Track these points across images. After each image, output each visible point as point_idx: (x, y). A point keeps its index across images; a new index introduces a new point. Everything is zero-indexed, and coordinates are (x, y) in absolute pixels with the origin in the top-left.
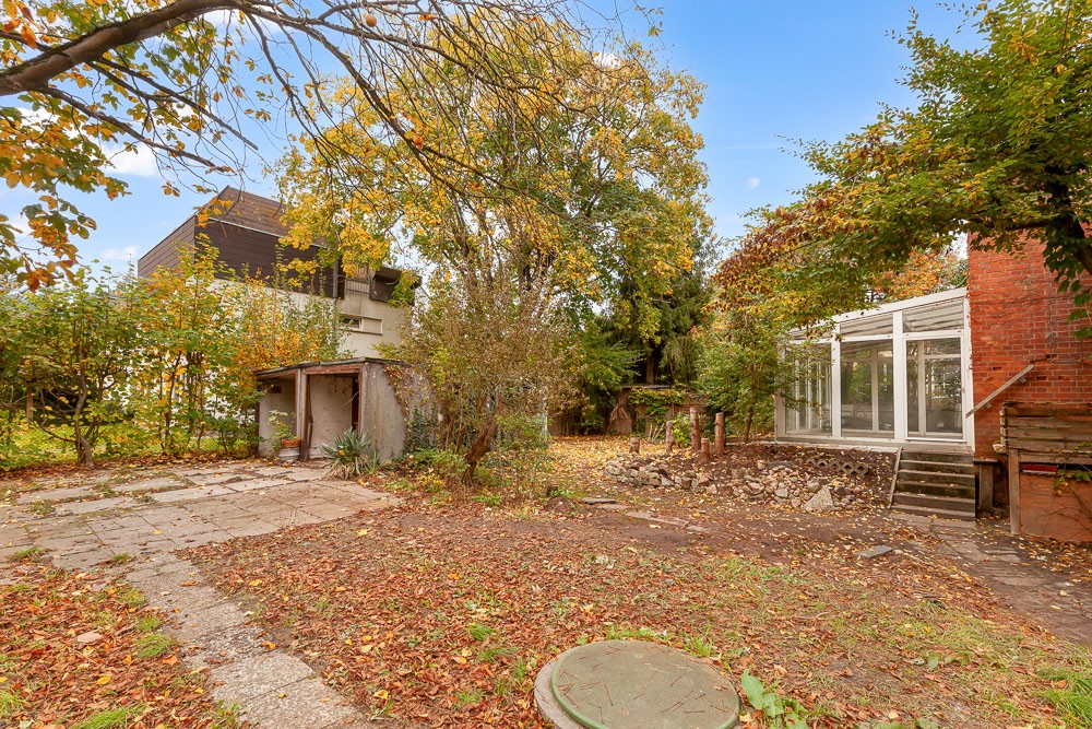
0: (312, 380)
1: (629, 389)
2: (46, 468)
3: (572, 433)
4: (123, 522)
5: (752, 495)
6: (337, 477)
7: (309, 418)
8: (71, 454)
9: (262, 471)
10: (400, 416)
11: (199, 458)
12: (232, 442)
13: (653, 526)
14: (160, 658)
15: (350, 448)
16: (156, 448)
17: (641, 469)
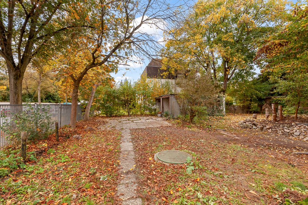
0: (163, 99)
1: (271, 98)
2: (124, 116)
3: (247, 112)
4: (127, 124)
5: (283, 134)
6: (164, 120)
7: (163, 107)
8: (126, 114)
9: (153, 118)
10: (179, 107)
11: (146, 115)
12: (151, 112)
13: (224, 136)
14: (118, 140)
15: (167, 114)
16: (139, 113)
17: (247, 123)
